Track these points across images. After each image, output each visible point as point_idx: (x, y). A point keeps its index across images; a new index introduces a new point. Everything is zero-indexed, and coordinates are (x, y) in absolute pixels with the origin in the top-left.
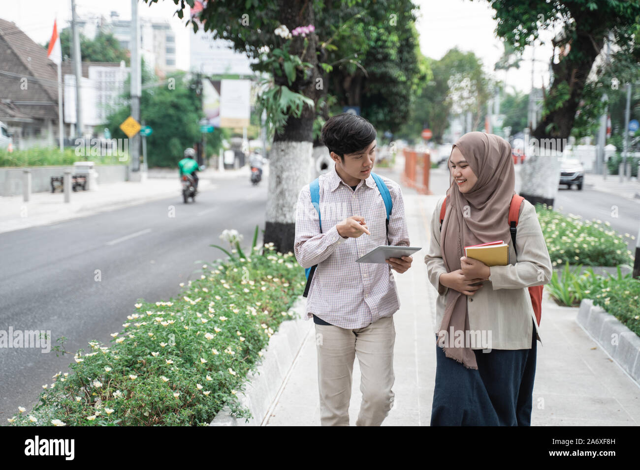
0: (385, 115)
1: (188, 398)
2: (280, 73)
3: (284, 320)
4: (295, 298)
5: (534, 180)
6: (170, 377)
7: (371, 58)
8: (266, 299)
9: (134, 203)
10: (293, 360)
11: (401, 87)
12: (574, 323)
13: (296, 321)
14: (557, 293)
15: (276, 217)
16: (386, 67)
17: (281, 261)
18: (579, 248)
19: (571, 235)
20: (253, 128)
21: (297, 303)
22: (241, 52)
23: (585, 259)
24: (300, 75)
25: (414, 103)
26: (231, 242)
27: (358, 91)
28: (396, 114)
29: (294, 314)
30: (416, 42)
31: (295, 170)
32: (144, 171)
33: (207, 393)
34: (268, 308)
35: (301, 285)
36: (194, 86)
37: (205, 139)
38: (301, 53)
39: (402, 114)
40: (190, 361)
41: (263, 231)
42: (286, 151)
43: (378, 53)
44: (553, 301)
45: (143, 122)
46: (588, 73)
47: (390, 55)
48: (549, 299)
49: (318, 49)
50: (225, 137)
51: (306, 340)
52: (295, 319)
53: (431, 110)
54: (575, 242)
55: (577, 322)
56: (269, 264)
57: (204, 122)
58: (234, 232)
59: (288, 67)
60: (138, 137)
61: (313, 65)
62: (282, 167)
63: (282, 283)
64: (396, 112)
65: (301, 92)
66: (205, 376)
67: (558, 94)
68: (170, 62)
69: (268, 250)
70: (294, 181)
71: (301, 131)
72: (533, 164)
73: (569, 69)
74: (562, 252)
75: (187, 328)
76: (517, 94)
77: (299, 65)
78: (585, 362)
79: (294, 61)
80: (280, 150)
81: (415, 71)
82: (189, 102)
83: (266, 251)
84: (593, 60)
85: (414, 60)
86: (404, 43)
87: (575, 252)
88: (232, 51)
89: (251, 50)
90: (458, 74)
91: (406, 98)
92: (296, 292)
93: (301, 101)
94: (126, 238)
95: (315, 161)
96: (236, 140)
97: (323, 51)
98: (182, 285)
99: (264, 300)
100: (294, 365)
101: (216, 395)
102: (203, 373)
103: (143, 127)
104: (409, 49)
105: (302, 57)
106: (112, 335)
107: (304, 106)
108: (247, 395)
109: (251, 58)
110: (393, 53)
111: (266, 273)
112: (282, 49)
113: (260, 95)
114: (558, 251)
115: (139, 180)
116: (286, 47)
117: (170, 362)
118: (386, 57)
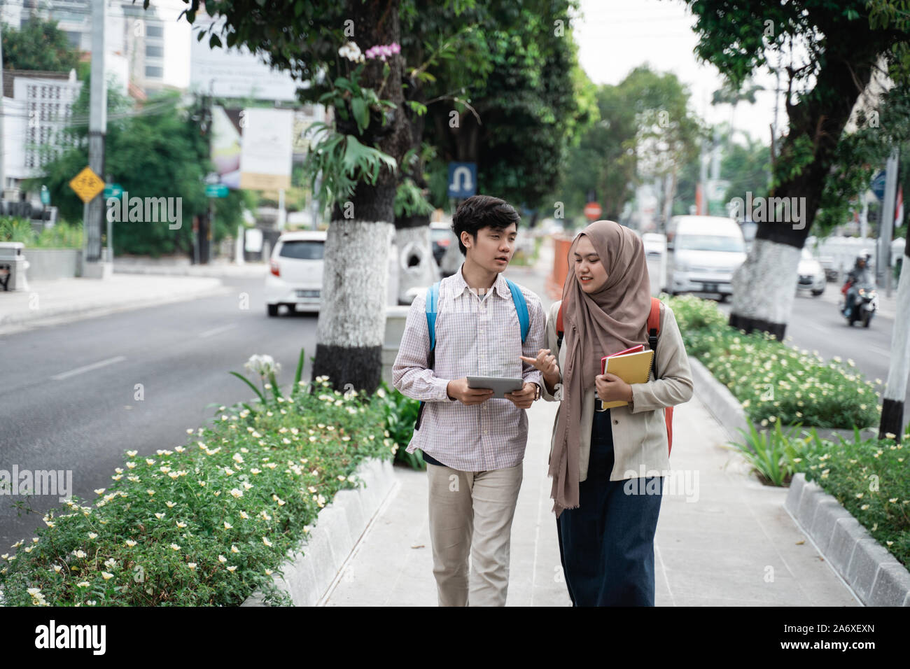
0: (518, 178)
1: (205, 574)
2: (345, 115)
3: (341, 488)
4: (359, 459)
5: (754, 293)
6: (182, 545)
7: (496, 83)
8: (315, 456)
9: (91, 314)
10: (352, 547)
11: (546, 132)
12: (781, 509)
13: (359, 492)
14: (762, 466)
15: (334, 337)
16: (521, 98)
17: (339, 403)
18: (802, 399)
19: (793, 379)
20: (296, 191)
21: (362, 466)
22: (281, 69)
23: (811, 416)
24: (377, 120)
25: (567, 159)
26: (262, 373)
27: (474, 137)
28: (536, 176)
29: (357, 480)
30: (570, 60)
31: (365, 266)
32: (107, 261)
33: (232, 569)
34: (318, 468)
35: (368, 439)
36: (196, 118)
37: (214, 209)
38: (379, 85)
39: (548, 177)
40: (207, 528)
41: (311, 359)
42: (352, 235)
43: (510, 76)
44: (756, 478)
45: (108, 178)
46: (844, 123)
47: (531, 79)
48: (750, 474)
49: (405, 80)
50: (248, 206)
51: (374, 521)
52: (358, 487)
53: (601, 170)
54: (797, 389)
55: (785, 507)
56: (322, 408)
57: (212, 179)
58: (267, 359)
59: (358, 106)
60: (99, 202)
61: (396, 104)
62: (345, 261)
63: (341, 435)
64: (536, 175)
65: (377, 145)
66: (230, 548)
67: (795, 154)
68: (152, 72)
69: (320, 385)
70: (362, 282)
71: (376, 206)
72: (753, 267)
73: (814, 115)
74: (776, 404)
75: (203, 484)
76: (752, 145)
77: (376, 104)
78: (784, 560)
79: (368, 98)
80: (342, 234)
81: (570, 107)
82: (189, 144)
83: (316, 389)
84: (853, 101)
85: (568, 89)
86: (552, 60)
87: (796, 405)
88: (268, 68)
89: (298, 67)
90: (648, 111)
91: (553, 152)
92: (360, 450)
93: (378, 160)
94: (84, 369)
95: (399, 253)
96: (267, 212)
97: (413, 82)
98: (190, 431)
99: (312, 455)
100: (353, 554)
101: (244, 573)
102: (228, 542)
103: (109, 186)
104: (560, 71)
105: (380, 92)
106: (96, 491)
107: (381, 168)
108: (287, 581)
109: (299, 81)
110: (534, 76)
111: (315, 420)
112: (349, 79)
113: (313, 147)
114: (770, 402)
115: (99, 276)
116: (356, 75)
117: (181, 525)
118: (523, 83)
